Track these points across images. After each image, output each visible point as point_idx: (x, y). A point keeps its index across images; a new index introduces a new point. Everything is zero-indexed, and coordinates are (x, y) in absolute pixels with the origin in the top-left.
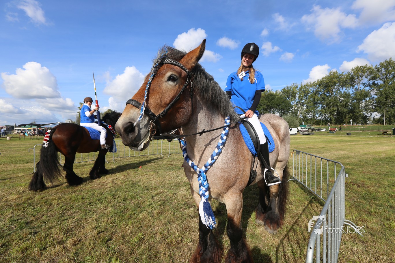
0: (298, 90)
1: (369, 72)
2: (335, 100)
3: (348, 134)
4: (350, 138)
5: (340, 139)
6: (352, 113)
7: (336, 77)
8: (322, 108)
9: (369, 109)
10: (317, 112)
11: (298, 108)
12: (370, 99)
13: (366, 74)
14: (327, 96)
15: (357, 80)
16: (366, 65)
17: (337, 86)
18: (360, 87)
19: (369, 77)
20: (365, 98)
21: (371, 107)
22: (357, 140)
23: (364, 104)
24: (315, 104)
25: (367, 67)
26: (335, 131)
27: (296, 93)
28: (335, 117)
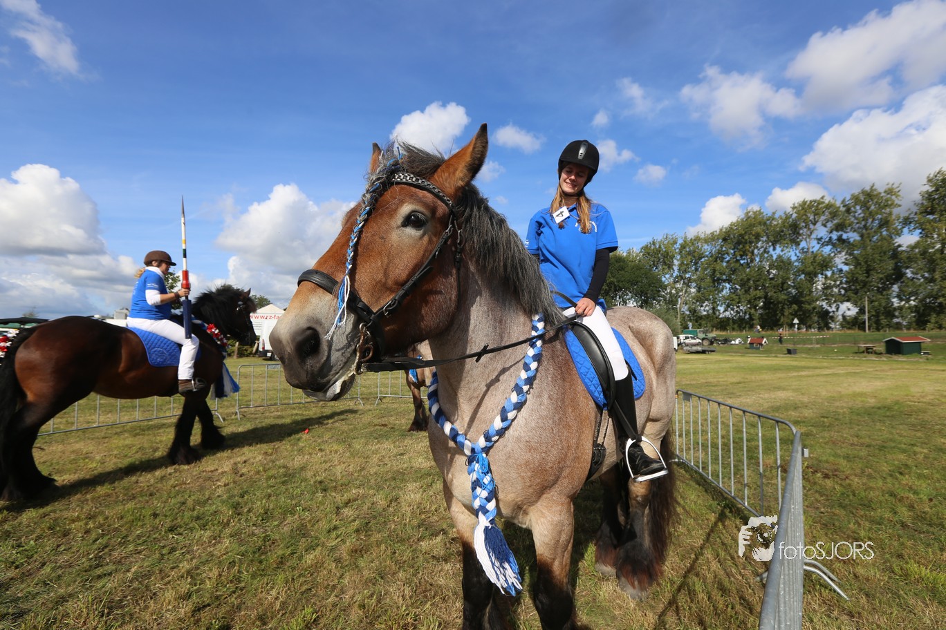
0: (677, 251)
1: (830, 213)
2: (760, 275)
3: (789, 352)
4: (796, 361)
5: (774, 363)
6: (796, 304)
7: (760, 223)
8: (730, 292)
9: (833, 296)
10: (720, 301)
11: (678, 291)
12: (833, 272)
13: (823, 218)
14: (742, 265)
15: (805, 230)
16: (822, 198)
17: (763, 242)
18: (811, 245)
19: (829, 225)
20: (823, 270)
21: (836, 290)
22: (811, 365)
23: (820, 283)
24: (716, 281)
25: (823, 203)
26: (762, 345)
27: (673, 257)
28: (760, 311)
